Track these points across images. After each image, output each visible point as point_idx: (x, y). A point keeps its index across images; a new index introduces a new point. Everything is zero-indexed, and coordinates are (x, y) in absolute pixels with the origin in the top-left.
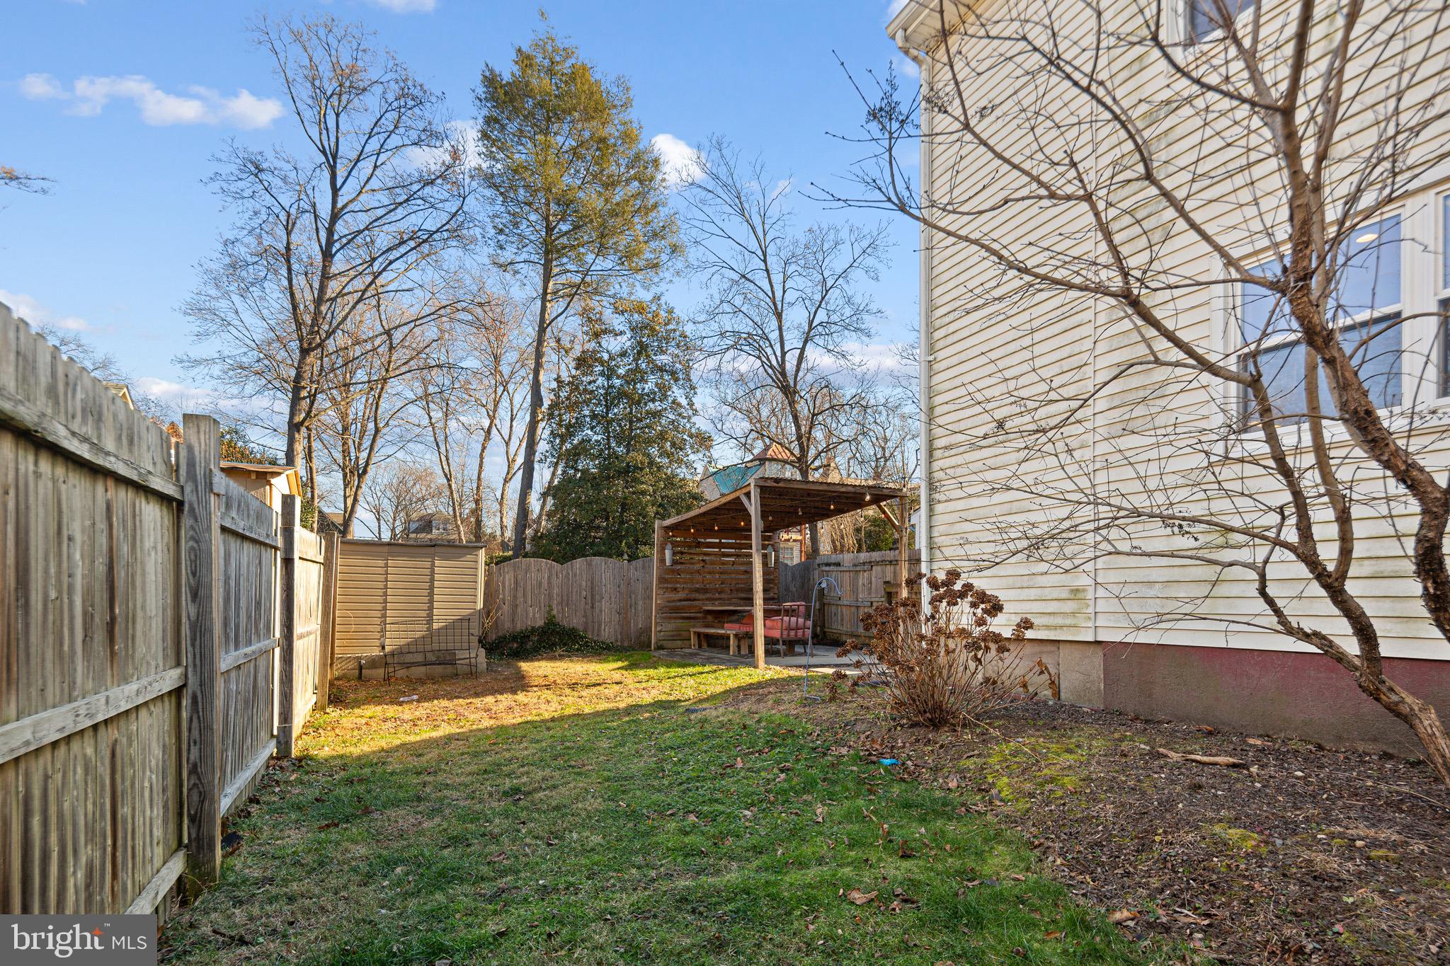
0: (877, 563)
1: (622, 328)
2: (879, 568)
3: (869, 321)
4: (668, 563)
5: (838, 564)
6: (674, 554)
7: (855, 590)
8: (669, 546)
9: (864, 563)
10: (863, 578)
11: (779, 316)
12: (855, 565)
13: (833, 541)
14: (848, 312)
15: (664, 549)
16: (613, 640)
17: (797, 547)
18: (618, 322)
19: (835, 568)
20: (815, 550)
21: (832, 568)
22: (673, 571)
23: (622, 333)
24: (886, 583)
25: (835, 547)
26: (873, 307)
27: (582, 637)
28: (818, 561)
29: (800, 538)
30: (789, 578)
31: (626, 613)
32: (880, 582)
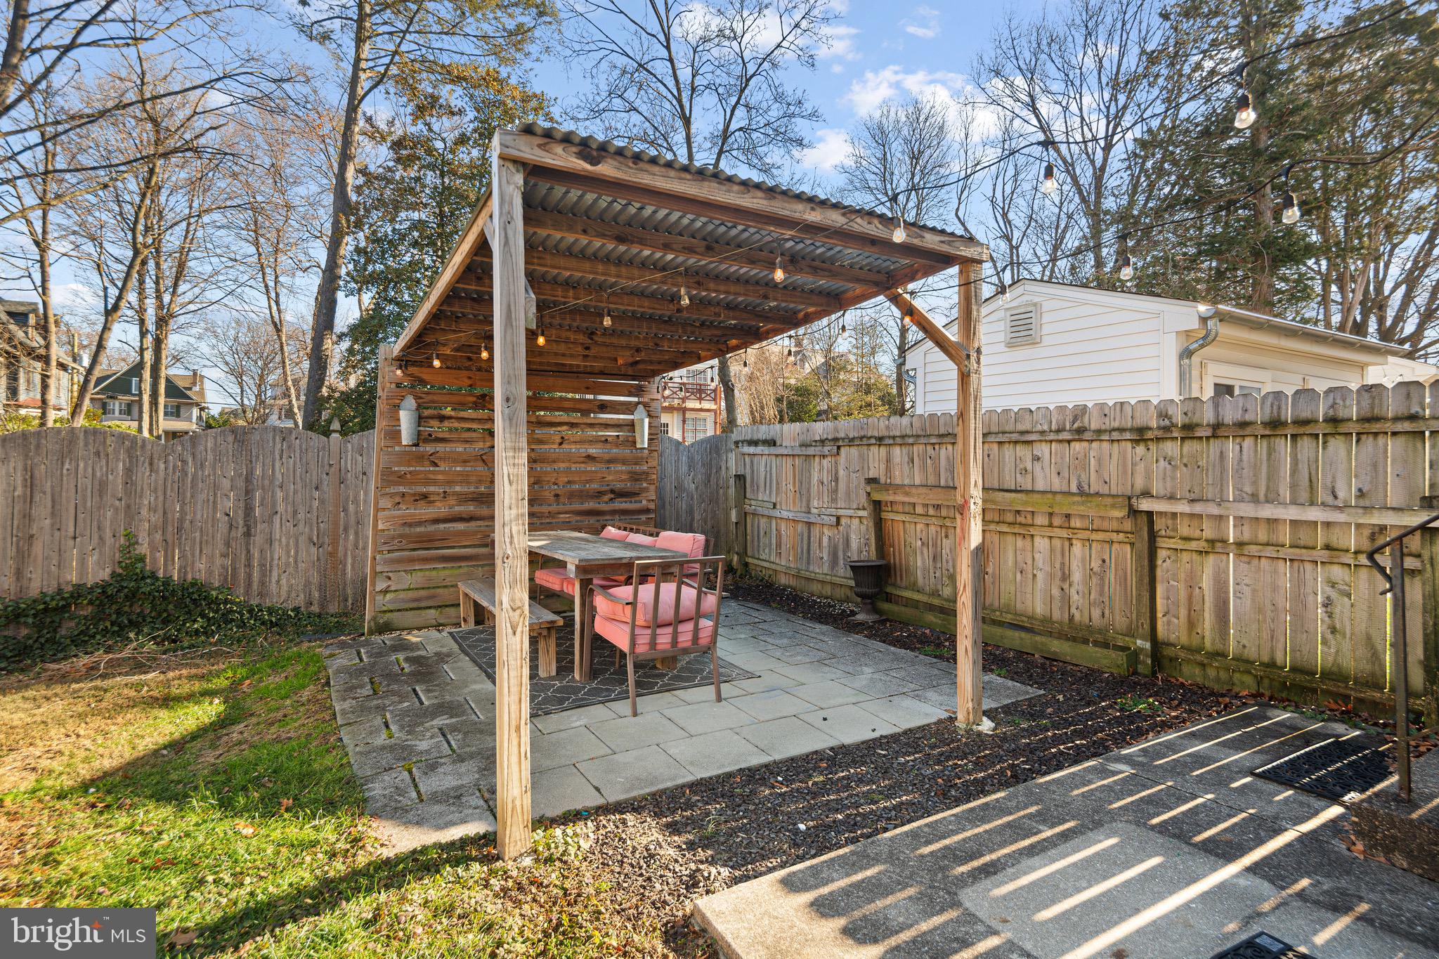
0: (851, 441)
1: (460, 103)
2: (854, 451)
3: (801, 127)
4: (406, 437)
5: (772, 443)
6: (421, 420)
7: (803, 492)
8: (410, 402)
9: (823, 442)
10: (819, 471)
11: (687, 122)
12: (804, 445)
13: (752, 413)
14: (775, 112)
15: (397, 407)
16: (300, 601)
17: (710, 417)
18: (453, 95)
19: (766, 450)
20: (732, 421)
21: (759, 449)
22: (420, 458)
23: (461, 112)
24: (871, 481)
25: (754, 418)
26: (808, 107)
27: (216, 601)
28: (735, 436)
29: (714, 407)
30: (684, 468)
31: (335, 543)
32: (858, 480)
